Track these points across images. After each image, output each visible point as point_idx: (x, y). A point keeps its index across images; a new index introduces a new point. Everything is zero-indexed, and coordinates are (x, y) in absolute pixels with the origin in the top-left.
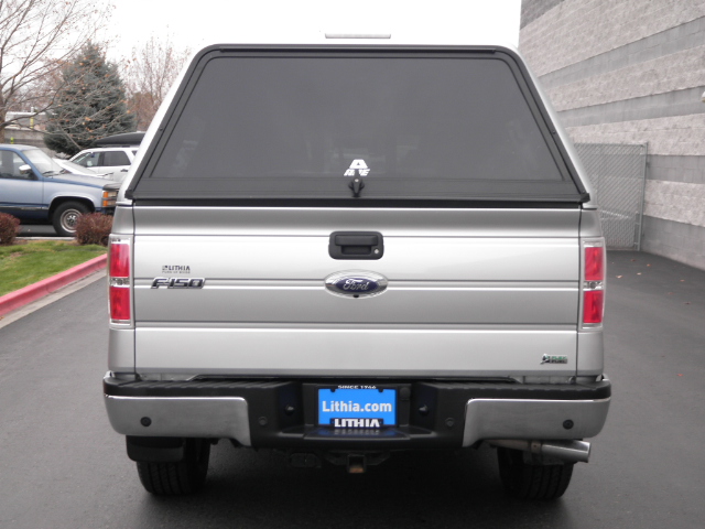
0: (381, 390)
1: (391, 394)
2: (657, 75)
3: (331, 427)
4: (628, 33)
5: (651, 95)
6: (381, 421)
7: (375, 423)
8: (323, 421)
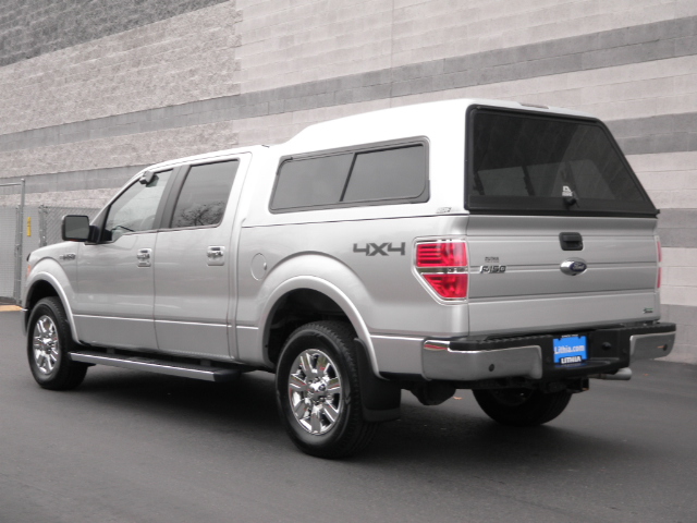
0: (579, 337)
1: (583, 338)
2: (134, 149)
3: (560, 363)
4: (88, 110)
5: (128, 167)
6: (581, 357)
7: (579, 359)
8: (556, 361)
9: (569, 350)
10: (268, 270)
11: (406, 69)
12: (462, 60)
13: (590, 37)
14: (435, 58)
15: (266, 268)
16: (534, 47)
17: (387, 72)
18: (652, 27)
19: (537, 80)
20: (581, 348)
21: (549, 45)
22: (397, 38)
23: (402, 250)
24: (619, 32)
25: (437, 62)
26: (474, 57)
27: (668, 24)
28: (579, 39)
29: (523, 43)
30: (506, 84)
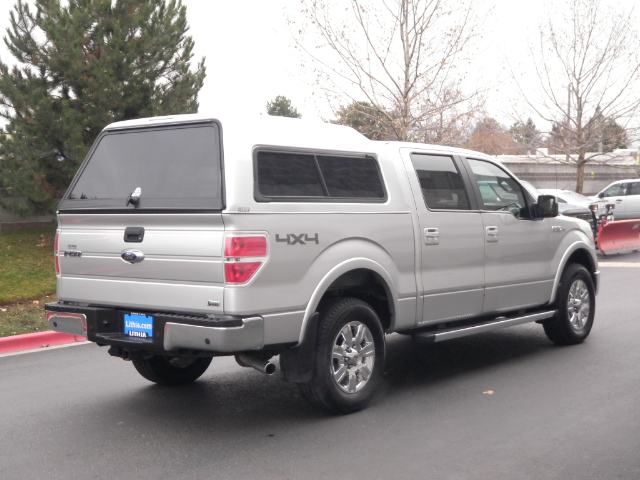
0: (147, 316)
1: (150, 319)
3: (128, 335)
6: (147, 334)
7: (144, 335)
8: (126, 332)
9: (138, 326)
20: (149, 327)
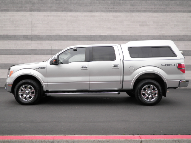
10: (135, 70)
11: (35, 35)
12: (50, 35)
13: (79, 35)
14: (43, 34)
15: (134, 69)
16: (68, 36)
17: (30, 35)
18: (91, 36)
19: (68, 41)
21: (71, 36)
22: (33, 29)
23: (174, 65)
24: (85, 35)
25: (44, 35)
26: (53, 35)
27: (94, 36)
28: (77, 35)
29: (65, 34)
30: (61, 41)
